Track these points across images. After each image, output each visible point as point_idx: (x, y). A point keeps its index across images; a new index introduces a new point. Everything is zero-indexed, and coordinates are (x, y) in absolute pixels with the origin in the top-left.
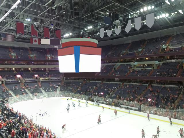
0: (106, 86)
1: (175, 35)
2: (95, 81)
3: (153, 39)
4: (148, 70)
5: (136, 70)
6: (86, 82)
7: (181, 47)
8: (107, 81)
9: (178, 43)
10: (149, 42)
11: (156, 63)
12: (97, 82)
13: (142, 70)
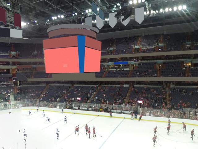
0: (80, 90)
1: (143, 36)
2: (62, 85)
3: (122, 39)
4: (125, 70)
5: (112, 71)
6: (50, 86)
7: (153, 47)
8: (78, 84)
9: (149, 44)
10: (118, 41)
11: (132, 64)
12: (65, 85)
13: (119, 70)
